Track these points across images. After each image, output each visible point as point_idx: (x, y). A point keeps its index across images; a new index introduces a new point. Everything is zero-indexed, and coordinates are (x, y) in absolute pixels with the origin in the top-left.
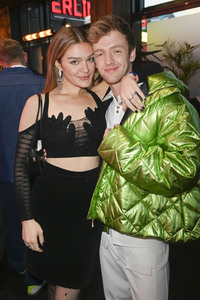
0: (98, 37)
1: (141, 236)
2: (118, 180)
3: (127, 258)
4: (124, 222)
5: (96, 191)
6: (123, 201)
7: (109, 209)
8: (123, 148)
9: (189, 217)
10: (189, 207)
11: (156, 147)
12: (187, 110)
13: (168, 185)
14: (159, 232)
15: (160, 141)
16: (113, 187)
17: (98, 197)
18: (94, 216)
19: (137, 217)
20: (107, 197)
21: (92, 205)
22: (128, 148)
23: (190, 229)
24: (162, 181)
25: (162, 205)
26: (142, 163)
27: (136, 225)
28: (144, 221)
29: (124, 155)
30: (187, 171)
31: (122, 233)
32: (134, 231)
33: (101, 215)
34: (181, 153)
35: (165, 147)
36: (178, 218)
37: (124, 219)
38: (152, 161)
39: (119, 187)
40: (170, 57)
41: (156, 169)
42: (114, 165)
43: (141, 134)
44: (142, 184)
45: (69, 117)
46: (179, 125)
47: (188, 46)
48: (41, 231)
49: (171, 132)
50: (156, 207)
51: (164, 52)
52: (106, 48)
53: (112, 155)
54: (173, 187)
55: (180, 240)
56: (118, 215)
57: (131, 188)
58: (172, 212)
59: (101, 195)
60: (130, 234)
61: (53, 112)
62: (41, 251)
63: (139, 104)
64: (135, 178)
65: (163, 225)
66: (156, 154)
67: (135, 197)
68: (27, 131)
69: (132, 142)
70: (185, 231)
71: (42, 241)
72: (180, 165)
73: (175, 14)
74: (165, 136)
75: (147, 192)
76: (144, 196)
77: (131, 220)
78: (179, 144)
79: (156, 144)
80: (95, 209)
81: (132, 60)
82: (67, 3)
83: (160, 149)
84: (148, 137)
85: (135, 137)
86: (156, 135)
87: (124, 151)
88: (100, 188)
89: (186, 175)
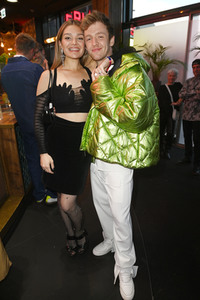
0: (87, 25)
10: (143, 146)
32: (105, 158)
47: (161, 47)
48: (52, 161)
52: (93, 35)
60: (103, 160)
61: (60, 82)
68: (42, 95)
71: (53, 167)
73: (156, 24)
81: (112, 45)
82: (77, 16)
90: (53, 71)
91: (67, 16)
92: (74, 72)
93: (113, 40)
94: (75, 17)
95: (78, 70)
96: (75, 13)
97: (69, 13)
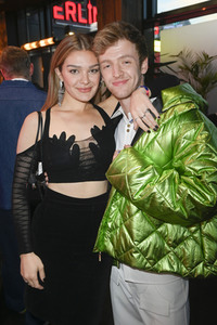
0: (104, 47)
1: (155, 271)
2: (129, 208)
3: (141, 296)
4: (135, 255)
5: (104, 221)
6: (135, 231)
7: (119, 241)
8: (134, 172)
9: (209, 249)
10: (210, 237)
11: (171, 171)
12: (206, 129)
13: (185, 214)
14: (175, 267)
15: (176, 164)
16: (123, 216)
17: (106, 226)
18: (101, 248)
19: (151, 249)
20: (117, 227)
21: (99, 236)
22: (139, 172)
23: (211, 262)
24: (178, 209)
25: (179, 236)
26: (156, 189)
27: (150, 258)
28: (159, 254)
29: (135, 180)
30: (206, 199)
31: (134, 268)
32: (148, 265)
33: (110, 247)
34: (200, 178)
35: (181, 172)
36: (197, 250)
37: (136, 252)
38: (167, 187)
39: (131, 216)
40: (186, 69)
41: (171, 196)
42: (124, 192)
43: (155, 155)
44: (156, 213)
45: (73, 137)
46: (196, 146)
47: (206, 57)
48: (41, 266)
49: (188, 154)
50: (173, 238)
51: (180, 63)
52: (114, 59)
53: (122, 180)
54: (190, 217)
55: (200, 276)
56: (129, 247)
57: (143, 216)
58: (191, 243)
59: (110, 224)
60: (144, 269)
61: (55, 131)
62: (42, 288)
63: (152, 122)
64: (148, 206)
65: (181, 259)
66: (171, 179)
67: (148, 227)
68: (25, 153)
69: (144, 165)
70: (205, 265)
71: (42, 276)
72: (198, 192)
73: (191, 21)
74: (181, 158)
75: (161, 222)
76: (159, 226)
77: (144, 253)
78: (198, 168)
79: (171, 167)
80: (103, 241)
81: (144, 72)
82: (71, 8)
83: (176, 173)
84: (163, 159)
85: (148, 160)
86: (171, 158)
87: (135, 176)
88: (108, 217)
89: (206, 203)
90: (44, 114)
91: (56, 9)
92: (78, 114)
93: (145, 65)
94: (68, 12)
95: (86, 111)
96: (68, 4)
97: (58, 5)
